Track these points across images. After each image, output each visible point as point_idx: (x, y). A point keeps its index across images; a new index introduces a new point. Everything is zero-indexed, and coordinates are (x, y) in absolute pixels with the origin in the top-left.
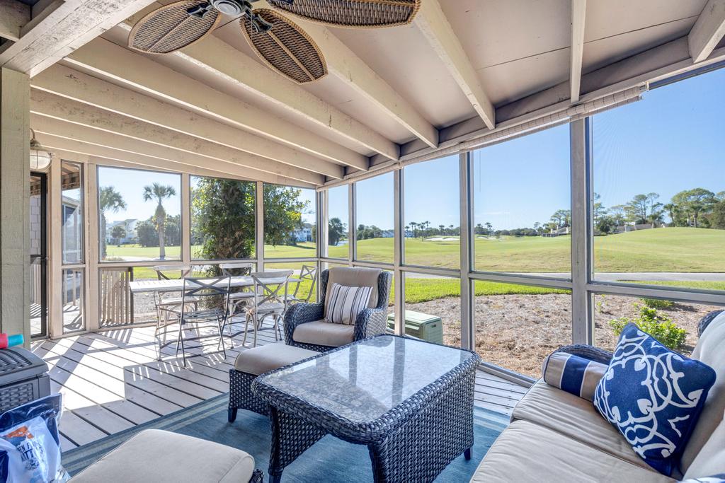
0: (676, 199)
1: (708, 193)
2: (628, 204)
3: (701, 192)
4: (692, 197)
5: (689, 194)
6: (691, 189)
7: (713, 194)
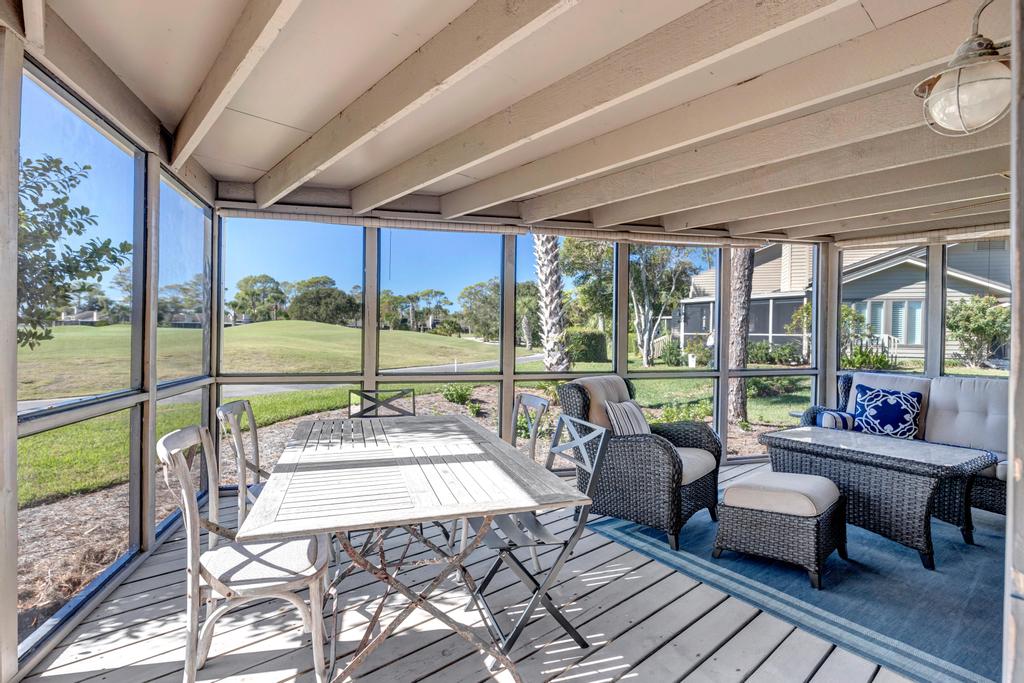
0: (243, 284)
1: (272, 280)
2: (187, 284)
3: (267, 279)
4: (259, 284)
5: (256, 281)
6: (258, 275)
7: (277, 283)
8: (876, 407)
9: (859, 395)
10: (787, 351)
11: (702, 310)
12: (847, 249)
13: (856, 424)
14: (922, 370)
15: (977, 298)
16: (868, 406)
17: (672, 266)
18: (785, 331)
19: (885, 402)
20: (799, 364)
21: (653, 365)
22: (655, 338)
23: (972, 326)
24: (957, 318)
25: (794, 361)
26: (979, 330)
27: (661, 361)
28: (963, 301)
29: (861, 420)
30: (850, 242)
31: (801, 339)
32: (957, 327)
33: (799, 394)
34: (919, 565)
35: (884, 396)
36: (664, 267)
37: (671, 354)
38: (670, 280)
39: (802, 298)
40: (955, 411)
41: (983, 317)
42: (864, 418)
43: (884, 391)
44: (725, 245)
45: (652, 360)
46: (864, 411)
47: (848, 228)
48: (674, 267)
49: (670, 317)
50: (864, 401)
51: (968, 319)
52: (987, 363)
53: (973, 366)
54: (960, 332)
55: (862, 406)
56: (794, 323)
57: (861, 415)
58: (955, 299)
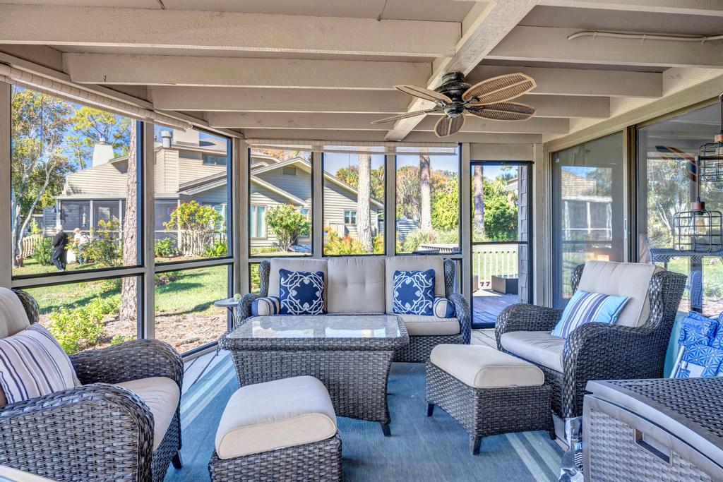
8: (296, 289)
9: (283, 279)
10: (166, 245)
11: (80, 209)
12: (255, 147)
13: (282, 306)
14: (310, 254)
15: (285, 206)
16: (290, 288)
17: (45, 159)
18: (165, 227)
19: (302, 283)
20: (175, 256)
21: (22, 265)
22: (25, 236)
23: (284, 224)
24: (277, 218)
25: (171, 253)
26: (287, 227)
27: (34, 260)
28: (278, 207)
29: (286, 302)
30: (257, 141)
31: (176, 234)
32: (276, 225)
33: (181, 281)
34: (380, 435)
35: (301, 277)
36: (34, 159)
37: (46, 253)
38: (42, 174)
39: (176, 200)
40: (345, 284)
41: (290, 219)
42: (288, 300)
43: (300, 273)
44: (148, 119)
45: (21, 261)
46: (288, 293)
47: (263, 125)
48: (47, 161)
49: (42, 215)
50: (286, 284)
51: (282, 219)
52: (290, 248)
53: (284, 251)
54: (277, 228)
55: (286, 289)
56: (172, 221)
57: (285, 297)
58: (273, 206)
